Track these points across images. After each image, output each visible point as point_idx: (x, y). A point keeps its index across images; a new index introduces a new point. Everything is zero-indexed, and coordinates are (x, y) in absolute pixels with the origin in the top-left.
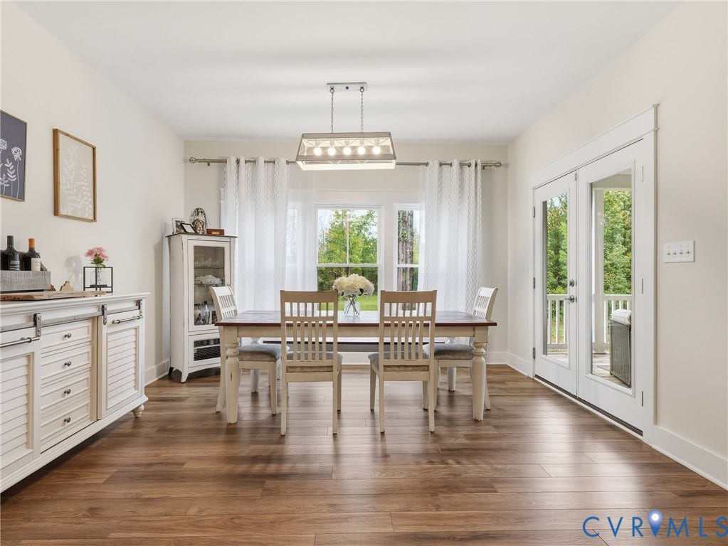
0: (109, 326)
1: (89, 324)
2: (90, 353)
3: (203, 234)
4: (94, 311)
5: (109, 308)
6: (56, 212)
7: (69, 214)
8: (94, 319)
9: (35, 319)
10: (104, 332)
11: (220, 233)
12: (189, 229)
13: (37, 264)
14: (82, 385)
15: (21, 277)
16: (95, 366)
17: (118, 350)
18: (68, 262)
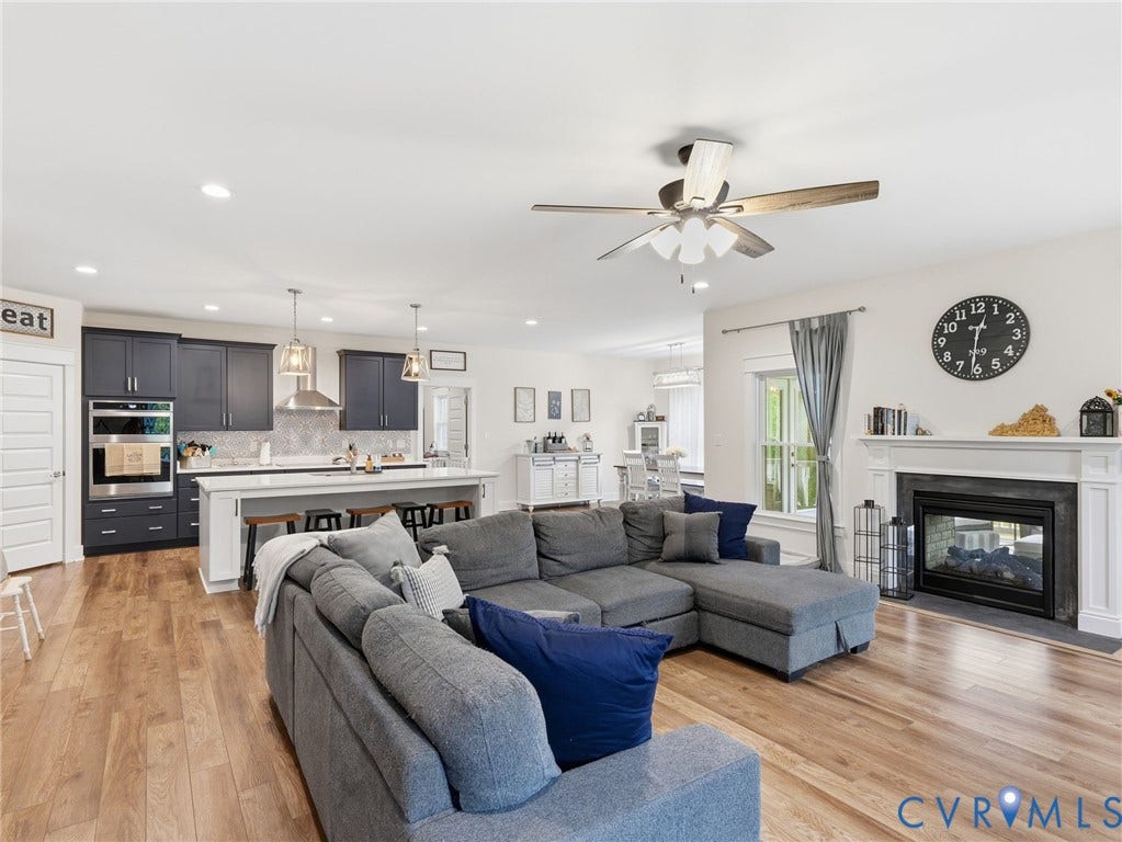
0: (582, 464)
1: (576, 463)
2: (576, 473)
3: (653, 420)
4: (576, 458)
5: (581, 458)
6: (573, 421)
7: (578, 420)
8: (576, 461)
9: (554, 459)
10: (580, 466)
11: (661, 419)
12: (641, 418)
13: (563, 441)
14: (572, 484)
15: (557, 445)
16: (577, 479)
17: (587, 474)
18: (578, 439)
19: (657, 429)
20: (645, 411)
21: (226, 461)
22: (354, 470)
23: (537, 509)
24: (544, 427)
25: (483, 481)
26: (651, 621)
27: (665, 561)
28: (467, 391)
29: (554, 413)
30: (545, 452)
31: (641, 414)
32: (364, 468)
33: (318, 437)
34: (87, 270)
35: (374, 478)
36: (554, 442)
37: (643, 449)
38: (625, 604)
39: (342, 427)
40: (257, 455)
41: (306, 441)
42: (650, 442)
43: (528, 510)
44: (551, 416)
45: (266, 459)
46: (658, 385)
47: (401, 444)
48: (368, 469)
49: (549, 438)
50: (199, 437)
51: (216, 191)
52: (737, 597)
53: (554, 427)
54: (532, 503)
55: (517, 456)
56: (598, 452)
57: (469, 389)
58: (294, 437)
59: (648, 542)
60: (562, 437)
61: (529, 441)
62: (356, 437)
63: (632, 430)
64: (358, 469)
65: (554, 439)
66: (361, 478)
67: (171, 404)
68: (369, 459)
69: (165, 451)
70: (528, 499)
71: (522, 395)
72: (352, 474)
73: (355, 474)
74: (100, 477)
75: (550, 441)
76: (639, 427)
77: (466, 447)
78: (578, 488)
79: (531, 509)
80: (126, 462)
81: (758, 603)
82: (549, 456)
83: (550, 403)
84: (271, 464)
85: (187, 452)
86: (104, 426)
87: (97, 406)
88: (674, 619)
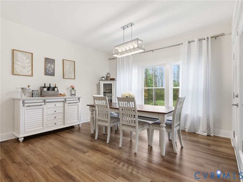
0: (67, 104)
1: (63, 103)
2: (63, 110)
3: (109, 80)
4: (64, 100)
5: (67, 100)
6: (63, 78)
7: (67, 78)
8: (64, 102)
9: (44, 101)
10: (66, 104)
11: (113, 79)
12: (103, 79)
13: (56, 89)
14: (60, 116)
15: (51, 92)
16: (64, 113)
17: (71, 110)
18: (67, 89)
19: (111, 84)
20: (105, 76)
29: (49, 73)
30: (40, 96)
31: (103, 77)
37: (104, 95)
42: (107, 92)
44: (46, 74)
49: (45, 87)
53: (49, 81)
55: (14, 99)
56: (79, 96)
60: (55, 87)
63: (98, 85)
65: (49, 89)
70: (19, 133)
71: (19, 55)
75: (45, 89)
76: (102, 83)
78: (64, 119)
79: (21, 140)
82: (41, 99)
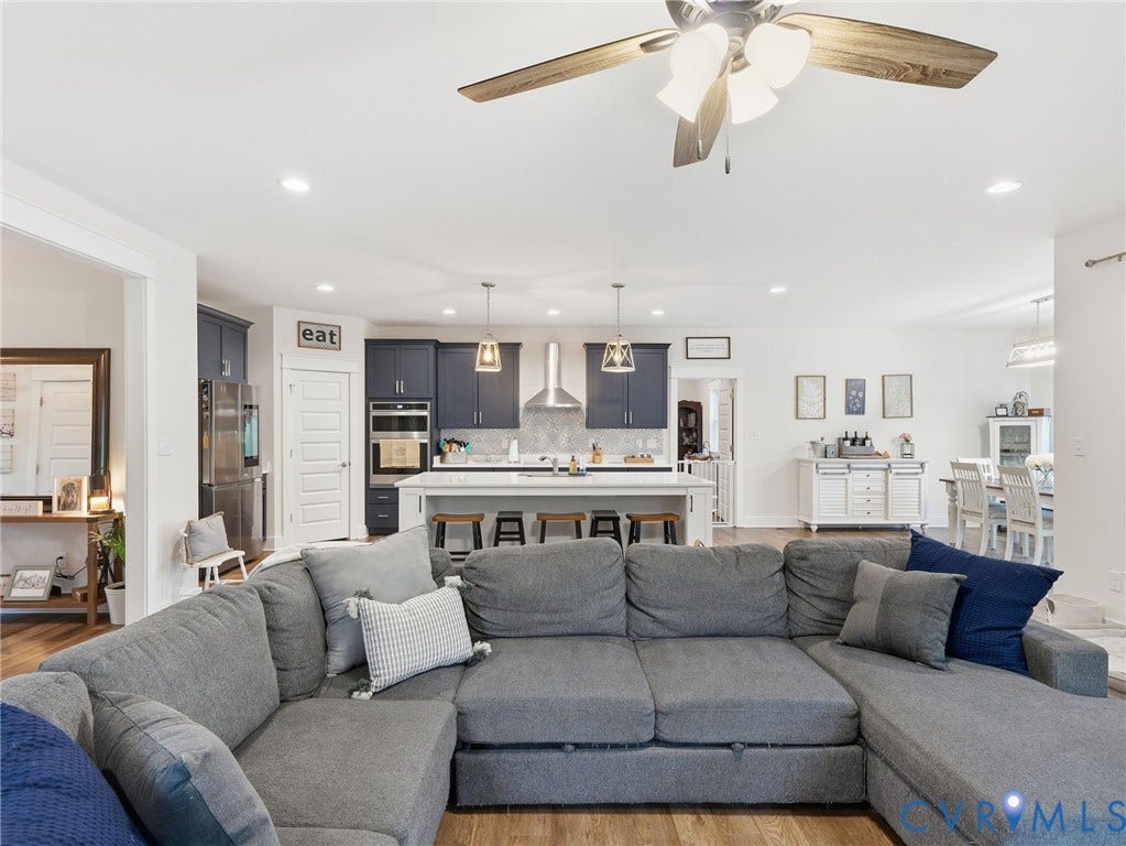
0: (894, 475)
1: (884, 472)
2: (884, 486)
3: (1022, 415)
4: (885, 466)
5: (893, 466)
6: (884, 417)
7: (892, 416)
8: (886, 470)
9: (849, 466)
10: (890, 475)
11: (1039, 412)
12: (1002, 412)
13: (868, 443)
14: (879, 500)
15: (858, 449)
16: (886, 493)
17: (902, 488)
18: (893, 441)
19: (1028, 428)
20: (1009, 401)
21: (482, 457)
22: (556, 471)
23: (822, 529)
24: (840, 424)
25: (691, 492)
26: (751, 745)
27: (845, 644)
28: (733, 381)
29: (855, 406)
30: (839, 457)
31: (1002, 406)
32: (567, 469)
33: (564, 435)
34: (326, 288)
35: (578, 481)
36: (853, 444)
37: (1002, 457)
38: (702, 707)
39: (589, 425)
40: (507, 452)
41: (553, 438)
42: (1014, 447)
43: (810, 529)
44: (849, 411)
45: (514, 457)
46: (1013, 363)
47: (652, 444)
48: (571, 471)
49: (846, 439)
50: (458, 434)
51: (296, 185)
52: (918, 747)
53: (855, 425)
54: (815, 522)
55: (799, 461)
56: (921, 460)
57: (735, 380)
58: (542, 436)
59: (825, 607)
60: (867, 438)
61: (813, 443)
62: (604, 436)
63: (983, 429)
64: (561, 470)
65: (854, 442)
66: (564, 480)
67: (429, 404)
68: (573, 460)
69: (423, 446)
70: (810, 516)
71: (805, 385)
72: (554, 475)
73: (557, 475)
74: (378, 470)
75: (848, 443)
76: (995, 426)
77: (732, 449)
78: (886, 506)
79: (814, 528)
80: (394, 456)
81: (949, 774)
82: (842, 462)
83: (848, 394)
84: (519, 462)
85: (446, 448)
86: (381, 424)
87: (375, 407)
88: (805, 750)
